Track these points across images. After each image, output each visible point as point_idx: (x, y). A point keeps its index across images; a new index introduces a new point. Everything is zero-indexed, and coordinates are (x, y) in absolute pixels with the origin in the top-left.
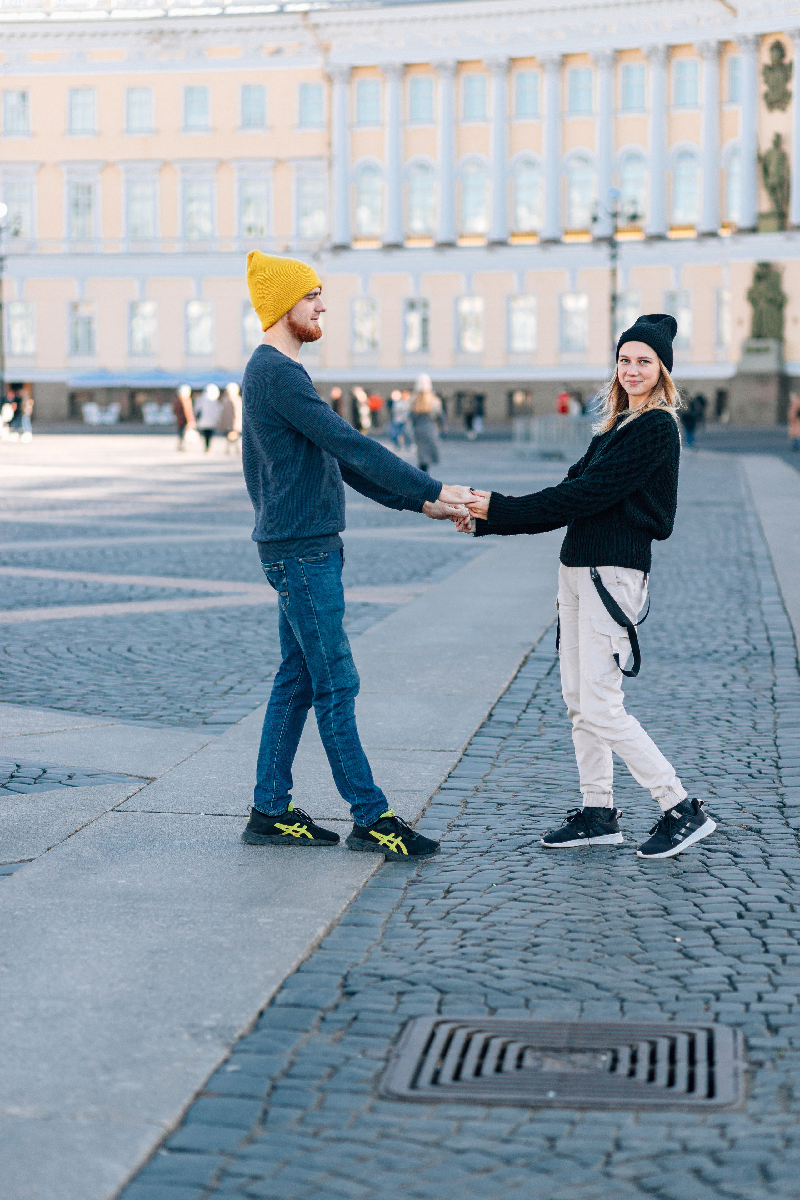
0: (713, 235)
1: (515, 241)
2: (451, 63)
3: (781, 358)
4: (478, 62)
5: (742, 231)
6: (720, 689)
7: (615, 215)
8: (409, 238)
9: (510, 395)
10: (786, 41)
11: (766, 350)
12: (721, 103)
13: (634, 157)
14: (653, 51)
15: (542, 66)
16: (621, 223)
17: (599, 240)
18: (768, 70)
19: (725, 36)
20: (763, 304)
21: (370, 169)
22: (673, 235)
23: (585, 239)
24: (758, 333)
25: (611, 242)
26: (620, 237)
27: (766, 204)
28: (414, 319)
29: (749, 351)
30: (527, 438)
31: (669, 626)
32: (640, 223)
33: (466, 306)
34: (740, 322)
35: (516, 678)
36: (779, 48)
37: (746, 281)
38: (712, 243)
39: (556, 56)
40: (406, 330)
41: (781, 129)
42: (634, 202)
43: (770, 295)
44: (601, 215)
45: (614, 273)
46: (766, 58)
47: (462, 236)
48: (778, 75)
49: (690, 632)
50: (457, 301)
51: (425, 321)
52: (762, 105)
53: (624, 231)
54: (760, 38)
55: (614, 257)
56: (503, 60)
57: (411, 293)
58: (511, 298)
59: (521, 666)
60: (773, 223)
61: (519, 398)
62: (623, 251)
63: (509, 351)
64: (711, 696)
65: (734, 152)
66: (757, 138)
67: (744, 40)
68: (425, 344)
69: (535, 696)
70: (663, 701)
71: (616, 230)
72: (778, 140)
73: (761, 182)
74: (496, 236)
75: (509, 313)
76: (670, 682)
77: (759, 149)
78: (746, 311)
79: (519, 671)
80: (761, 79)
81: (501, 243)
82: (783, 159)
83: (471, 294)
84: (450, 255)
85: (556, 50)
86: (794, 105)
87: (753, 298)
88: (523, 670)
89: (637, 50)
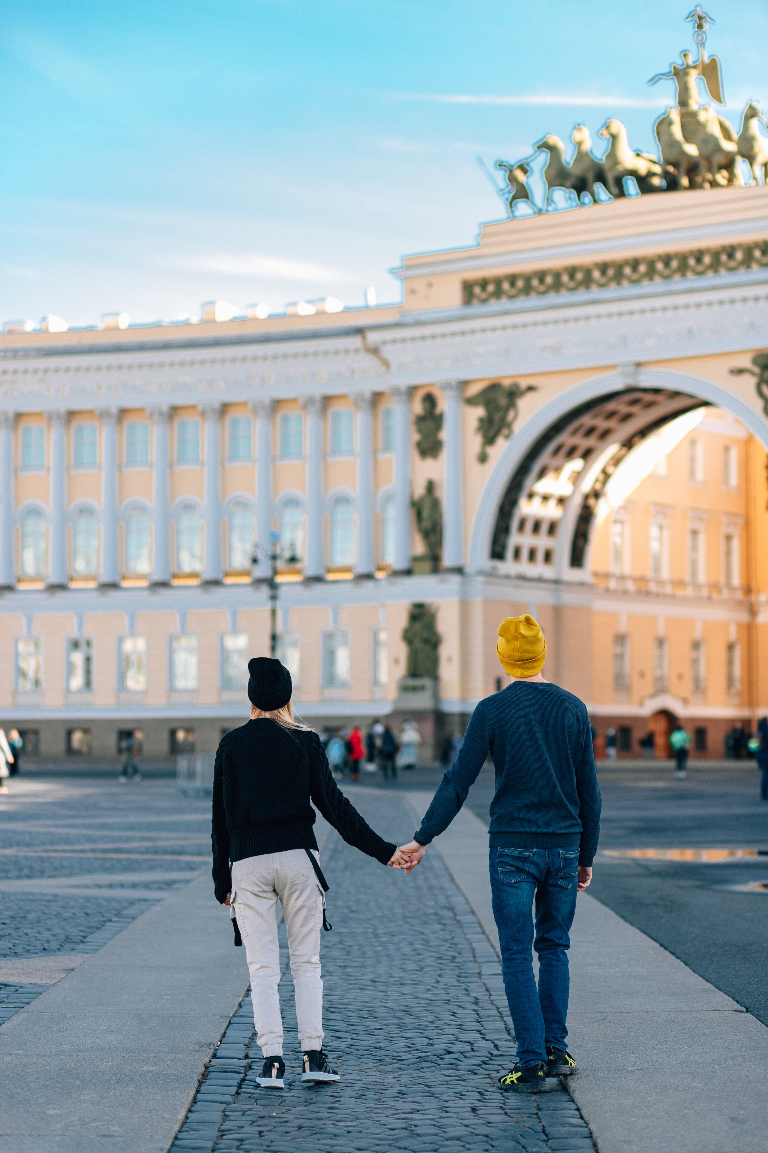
0: (369, 577)
1: (176, 582)
2: (114, 410)
3: (436, 696)
4: (141, 410)
5: (397, 574)
6: (470, 1118)
7: (274, 557)
8: (72, 579)
9: (173, 733)
10: (437, 392)
11: (422, 688)
12: (375, 451)
13: (292, 502)
14: (310, 401)
15: (203, 414)
16: (280, 565)
17: (258, 582)
18: (420, 420)
19: (379, 387)
20: (418, 644)
21: (35, 512)
22: (331, 577)
23: (246, 580)
24: (414, 672)
25: (271, 584)
26: (279, 579)
27: (420, 548)
28: (78, 658)
29: (405, 689)
30: (191, 775)
31: (381, 1013)
32: (298, 566)
33: (128, 646)
34: (397, 661)
35: (195, 1101)
36: (430, 400)
37: (402, 621)
38: (369, 585)
39: (217, 405)
40: (70, 667)
41: (434, 476)
42: (292, 545)
43: (425, 634)
44: (261, 557)
45: (274, 613)
46: (418, 408)
47: (124, 578)
48: (429, 424)
49: (408, 1020)
50: (120, 641)
51: (88, 660)
52: (415, 454)
53: (283, 573)
54: (412, 390)
55: (274, 597)
56: (165, 408)
57: (75, 634)
58: (172, 639)
59: (201, 1083)
60: (427, 565)
61: (181, 735)
62: (283, 592)
63: (172, 689)
64: (461, 1131)
65: (389, 498)
66: (410, 484)
67: (396, 391)
68: (88, 683)
69: (222, 1133)
70: (397, 1140)
71: (275, 572)
72: (431, 487)
73: (414, 527)
74: (158, 577)
75: (171, 652)
76: (399, 1104)
77: (412, 495)
78: (402, 651)
79: (198, 1092)
80: (413, 429)
81: (164, 585)
82: (436, 505)
83: (133, 634)
84: (113, 595)
85: (216, 399)
86: (446, 453)
87: (408, 637)
88: (204, 1088)
89: (294, 400)
